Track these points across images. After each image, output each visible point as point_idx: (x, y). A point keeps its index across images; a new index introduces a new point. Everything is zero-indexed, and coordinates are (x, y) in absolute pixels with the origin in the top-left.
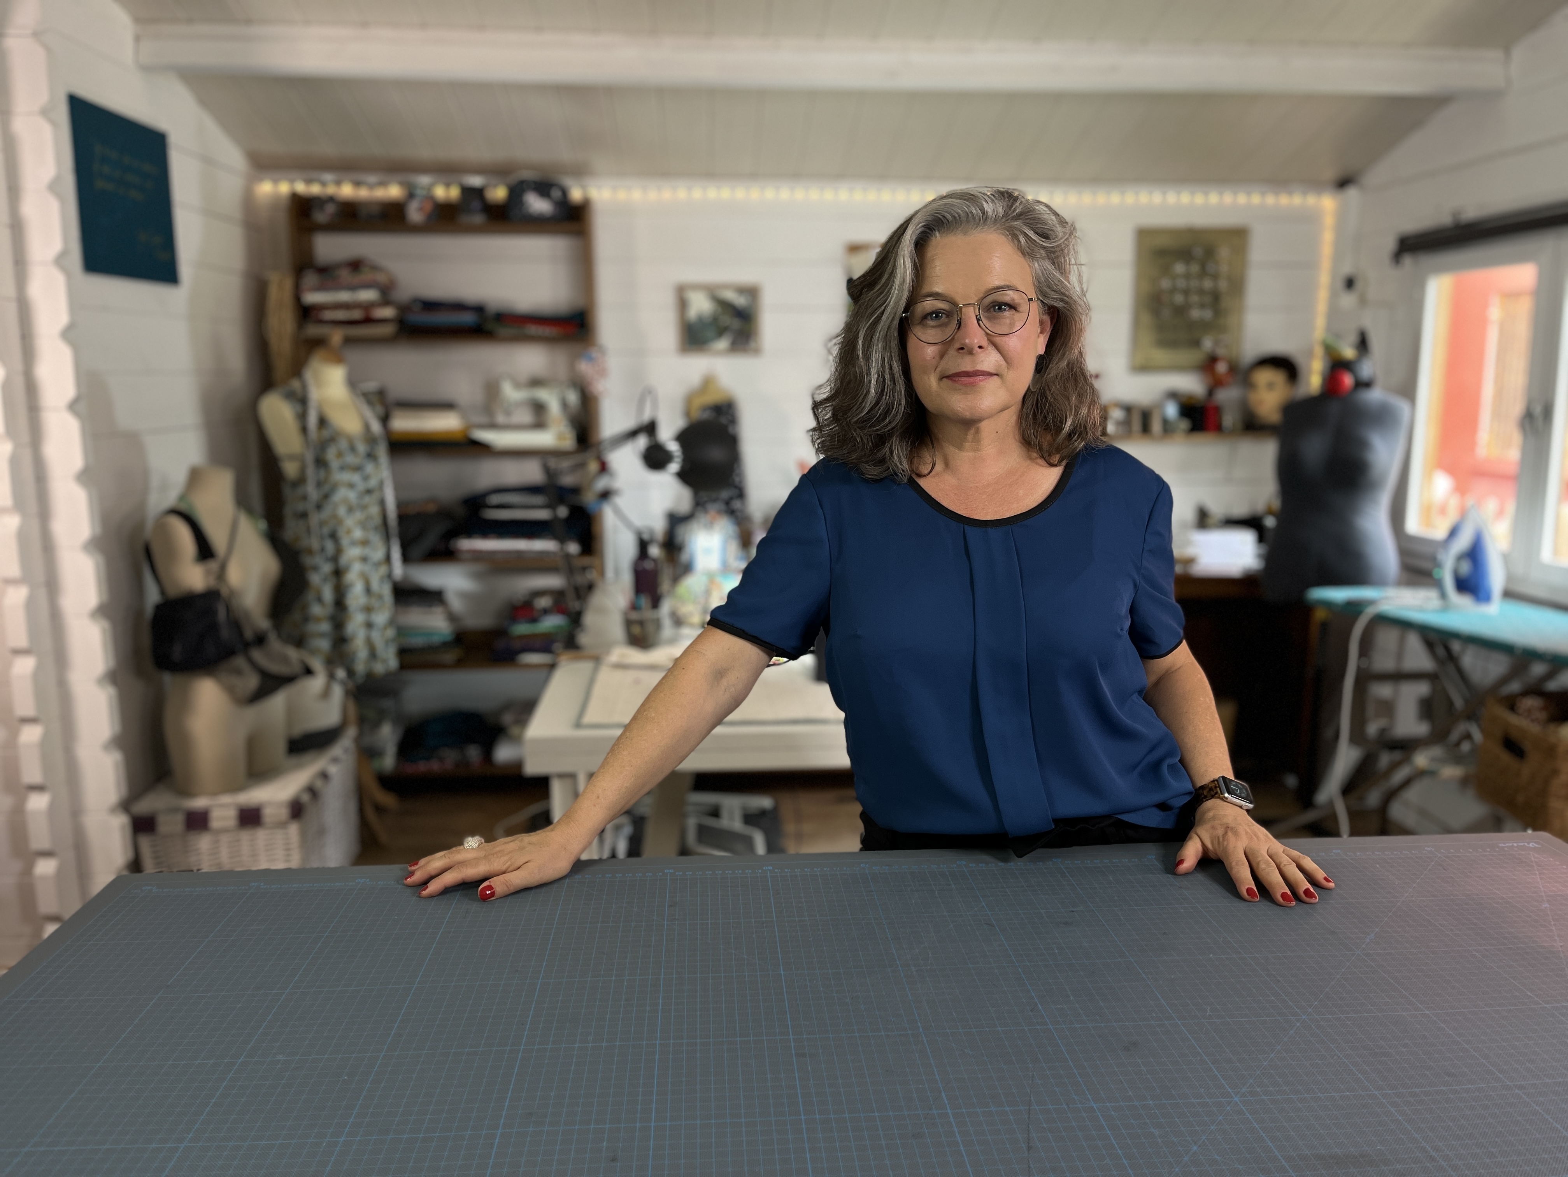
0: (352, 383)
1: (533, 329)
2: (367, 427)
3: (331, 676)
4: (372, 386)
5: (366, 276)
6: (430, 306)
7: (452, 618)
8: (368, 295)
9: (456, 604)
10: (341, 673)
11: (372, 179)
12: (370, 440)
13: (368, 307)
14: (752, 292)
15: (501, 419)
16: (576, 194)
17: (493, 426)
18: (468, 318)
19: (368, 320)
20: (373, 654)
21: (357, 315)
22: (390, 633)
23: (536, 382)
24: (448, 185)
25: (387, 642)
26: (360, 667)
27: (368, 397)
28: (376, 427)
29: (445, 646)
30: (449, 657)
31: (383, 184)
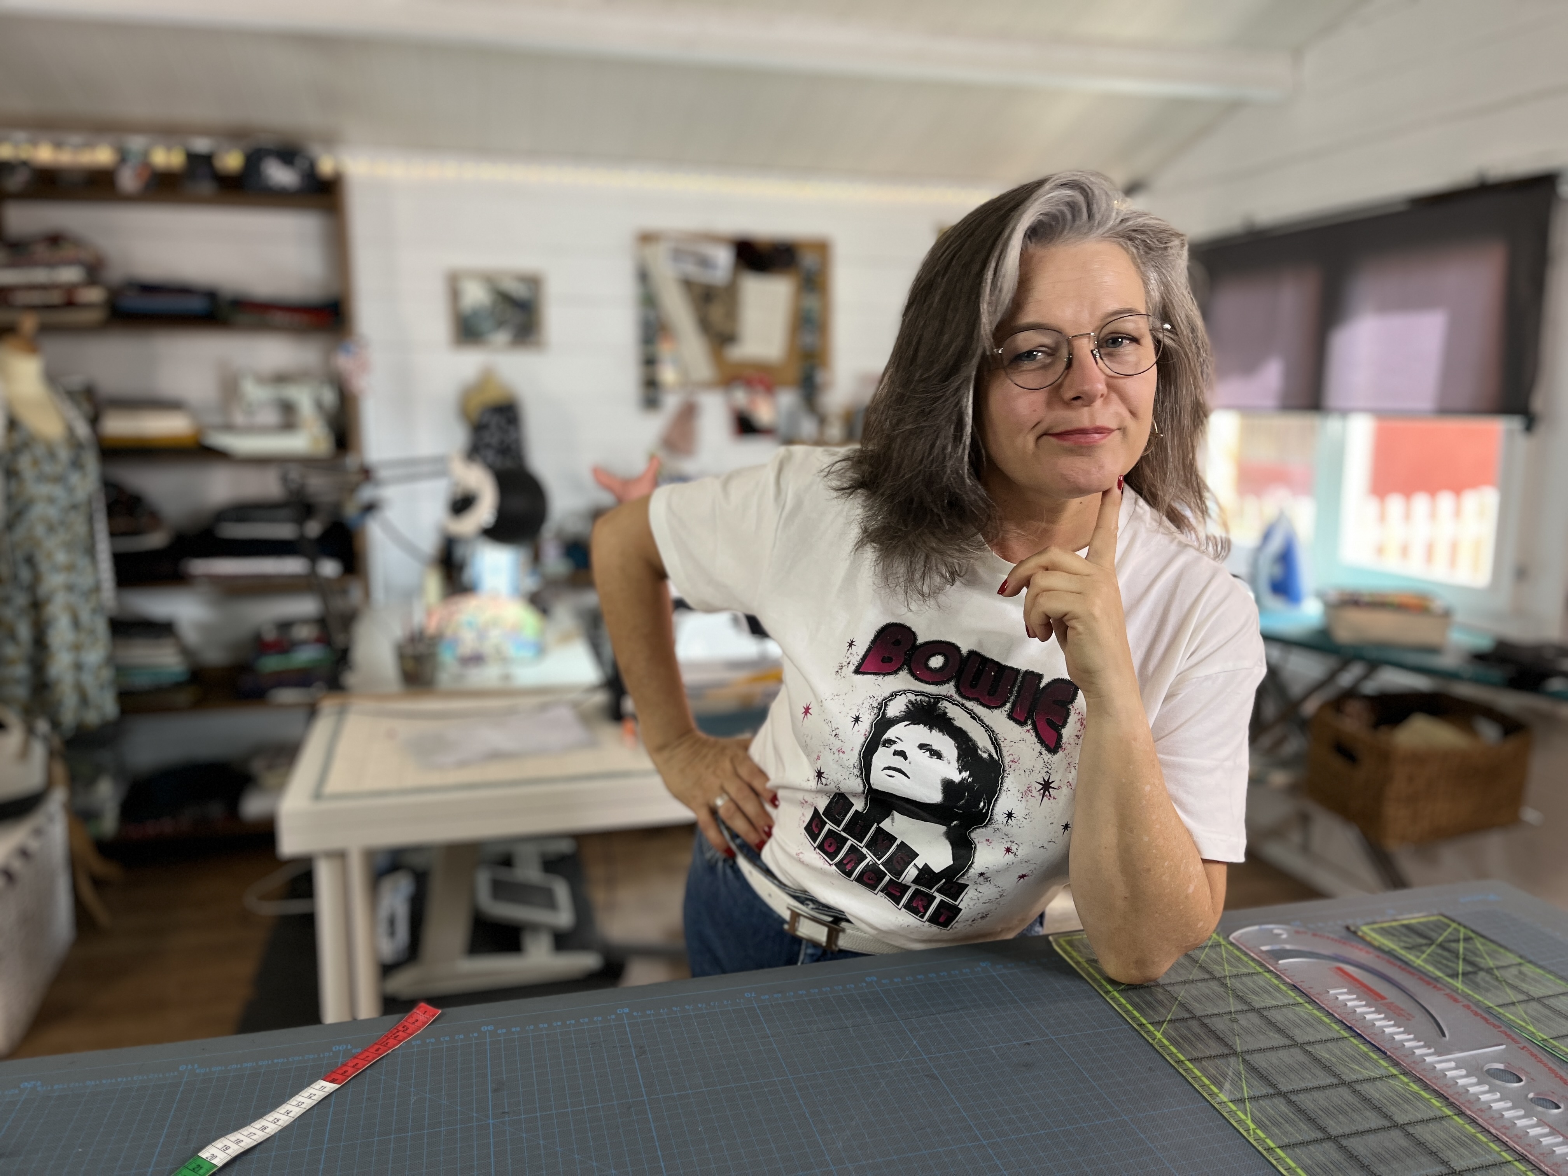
0: (51, 378)
1: (279, 317)
2: (70, 431)
3: (30, 731)
4: (76, 380)
5: (67, 252)
6: (149, 289)
7: (185, 651)
8: (70, 275)
9: (190, 635)
10: (42, 726)
11: (76, 139)
12: (75, 444)
13: (70, 289)
14: (534, 282)
15: (239, 418)
16: (326, 166)
17: (229, 428)
18: (196, 304)
19: (70, 304)
20: (84, 700)
21: (55, 297)
22: (107, 674)
23: (281, 378)
24: (169, 148)
25: (102, 687)
26: (69, 715)
27: (71, 395)
28: (82, 430)
29: (178, 686)
30: (183, 698)
31: (90, 145)
